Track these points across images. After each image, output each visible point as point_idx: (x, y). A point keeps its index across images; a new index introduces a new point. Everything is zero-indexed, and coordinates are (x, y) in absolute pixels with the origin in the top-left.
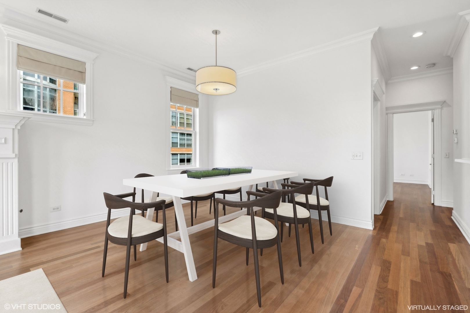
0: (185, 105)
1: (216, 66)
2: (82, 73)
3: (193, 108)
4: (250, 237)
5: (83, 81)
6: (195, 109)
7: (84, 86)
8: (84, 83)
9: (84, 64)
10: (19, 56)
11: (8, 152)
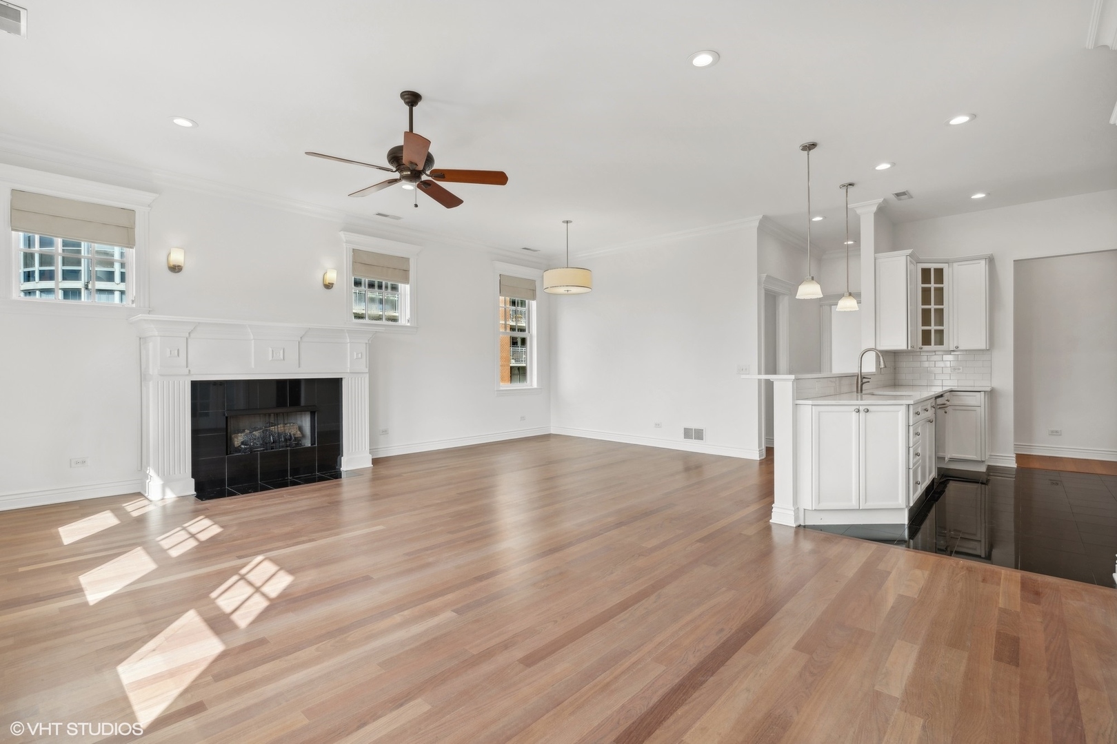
0: (518, 297)
3: (527, 301)
5: (406, 280)
7: (408, 287)
8: (408, 283)
9: (407, 260)
10: (354, 262)
11: (363, 366)
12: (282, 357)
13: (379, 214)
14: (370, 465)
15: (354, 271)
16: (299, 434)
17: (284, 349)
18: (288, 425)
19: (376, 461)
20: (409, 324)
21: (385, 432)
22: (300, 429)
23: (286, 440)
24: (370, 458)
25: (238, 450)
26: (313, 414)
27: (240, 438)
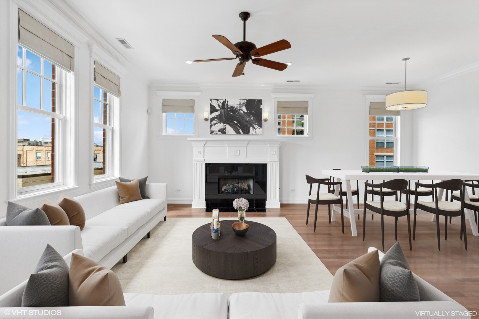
0: (385, 115)
1: (406, 91)
2: (306, 108)
3: (394, 117)
4: (380, 207)
5: (307, 113)
6: (397, 117)
7: (308, 116)
8: (307, 114)
9: (307, 102)
10: (278, 107)
11: (276, 158)
12: (239, 154)
13: (288, 82)
14: (279, 207)
15: (278, 111)
16: (247, 188)
17: (240, 150)
18: (243, 184)
19: (282, 205)
20: (307, 136)
21: (293, 191)
22: (249, 186)
23: (241, 190)
24: (279, 204)
25: (223, 192)
26: (253, 179)
27: (224, 187)
